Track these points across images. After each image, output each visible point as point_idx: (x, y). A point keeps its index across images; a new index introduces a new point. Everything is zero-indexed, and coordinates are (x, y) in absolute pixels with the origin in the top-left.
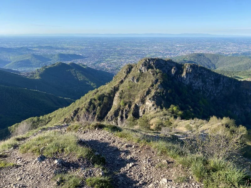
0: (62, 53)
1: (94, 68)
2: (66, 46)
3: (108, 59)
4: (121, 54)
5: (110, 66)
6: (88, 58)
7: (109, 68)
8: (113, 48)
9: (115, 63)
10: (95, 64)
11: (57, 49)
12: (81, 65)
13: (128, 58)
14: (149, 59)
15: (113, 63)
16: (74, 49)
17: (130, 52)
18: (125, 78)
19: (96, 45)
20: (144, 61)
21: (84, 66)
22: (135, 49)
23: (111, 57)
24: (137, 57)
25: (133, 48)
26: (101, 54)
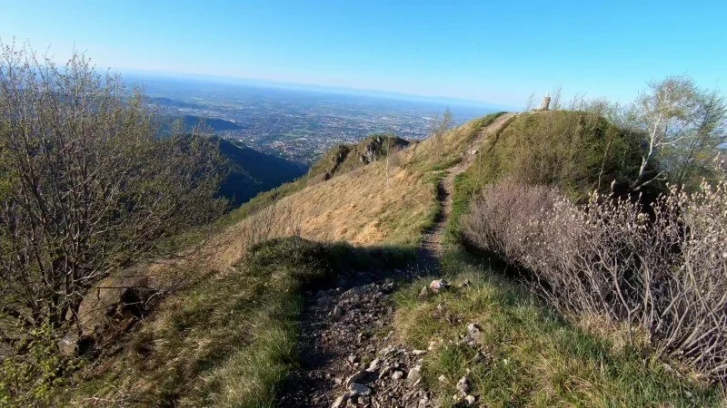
0: (193, 115)
1: (259, 149)
2: (201, 101)
3: (290, 134)
4: (316, 127)
5: (293, 149)
6: (247, 128)
7: (291, 153)
8: (302, 112)
9: (303, 142)
10: (262, 142)
11: (183, 105)
12: (232, 142)
13: (330, 135)
14: (380, 138)
15: (300, 142)
16: (218, 109)
17: (334, 124)
18: (333, 171)
19: (266, 104)
20: (371, 140)
21: (240, 144)
22: (346, 117)
23: (295, 130)
24: (347, 134)
25: (341, 117)
26: (275, 122)
